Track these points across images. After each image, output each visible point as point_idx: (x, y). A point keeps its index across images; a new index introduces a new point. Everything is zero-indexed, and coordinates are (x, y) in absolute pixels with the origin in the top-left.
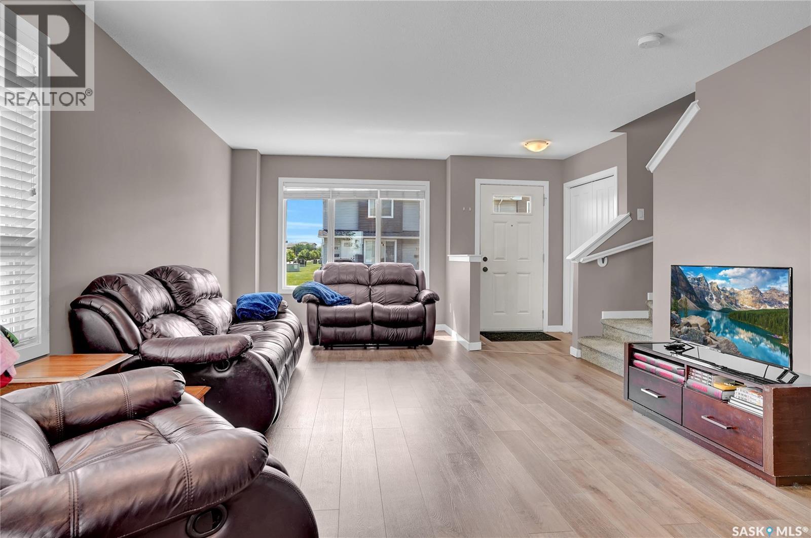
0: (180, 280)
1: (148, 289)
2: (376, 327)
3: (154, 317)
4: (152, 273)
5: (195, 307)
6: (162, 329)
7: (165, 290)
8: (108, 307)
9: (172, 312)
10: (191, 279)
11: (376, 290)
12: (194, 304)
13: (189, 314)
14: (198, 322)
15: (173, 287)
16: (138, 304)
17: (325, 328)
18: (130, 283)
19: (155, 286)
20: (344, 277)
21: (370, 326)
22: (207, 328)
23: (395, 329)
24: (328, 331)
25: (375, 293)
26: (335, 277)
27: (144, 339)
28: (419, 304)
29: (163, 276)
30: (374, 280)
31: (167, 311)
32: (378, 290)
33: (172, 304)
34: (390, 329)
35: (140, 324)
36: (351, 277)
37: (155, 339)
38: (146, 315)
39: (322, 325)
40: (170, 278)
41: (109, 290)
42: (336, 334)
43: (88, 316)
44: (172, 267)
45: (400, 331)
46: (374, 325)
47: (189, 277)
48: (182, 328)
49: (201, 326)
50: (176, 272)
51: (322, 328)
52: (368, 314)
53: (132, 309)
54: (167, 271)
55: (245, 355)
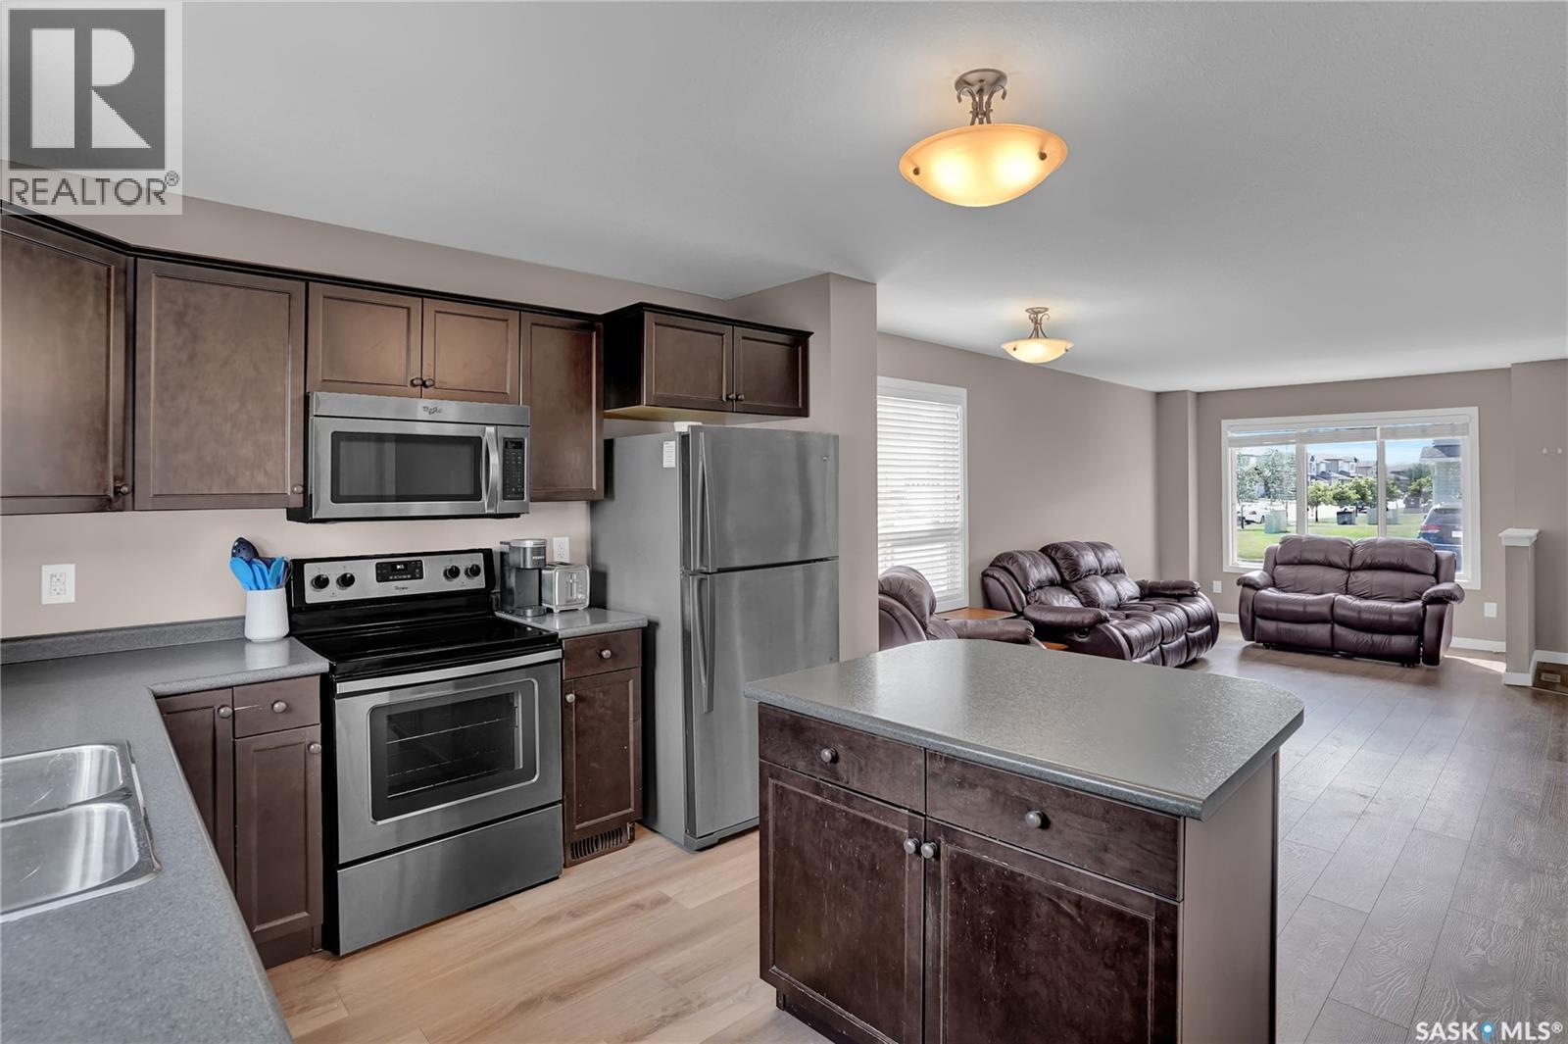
0: (1067, 556)
1: (1036, 565)
2: (1338, 629)
3: (1040, 588)
4: (1044, 550)
5: (1081, 582)
6: (1043, 598)
7: (1052, 566)
8: (1004, 577)
9: (1058, 585)
10: (1078, 556)
11: (1356, 577)
12: (1079, 579)
13: (1074, 588)
14: (1081, 596)
15: (1061, 563)
16: (1026, 578)
17: (1263, 621)
18: (1021, 558)
19: (1043, 561)
20: (1308, 556)
21: (1330, 625)
22: (1090, 601)
23: (1369, 636)
24: (1269, 626)
25: (1354, 580)
26: (1295, 555)
27: (1028, 603)
28: (1419, 603)
29: (1053, 552)
30: (1357, 562)
31: (1052, 583)
32: (1363, 576)
33: (1058, 578)
34: (1361, 634)
35: (1026, 593)
36: (1319, 557)
37: (1036, 604)
38: (1032, 585)
39: (1260, 617)
40: (1059, 555)
41: (1006, 565)
42: (1278, 631)
43: (991, 582)
44: (1061, 543)
45: (1378, 638)
46: (1336, 625)
47: (1076, 553)
48: (1067, 601)
49: (1084, 601)
50: (1063, 550)
51: (1257, 619)
52: (1325, 610)
53: (1021, 581)
54: (1056, 547)
55: (1101, 627)
